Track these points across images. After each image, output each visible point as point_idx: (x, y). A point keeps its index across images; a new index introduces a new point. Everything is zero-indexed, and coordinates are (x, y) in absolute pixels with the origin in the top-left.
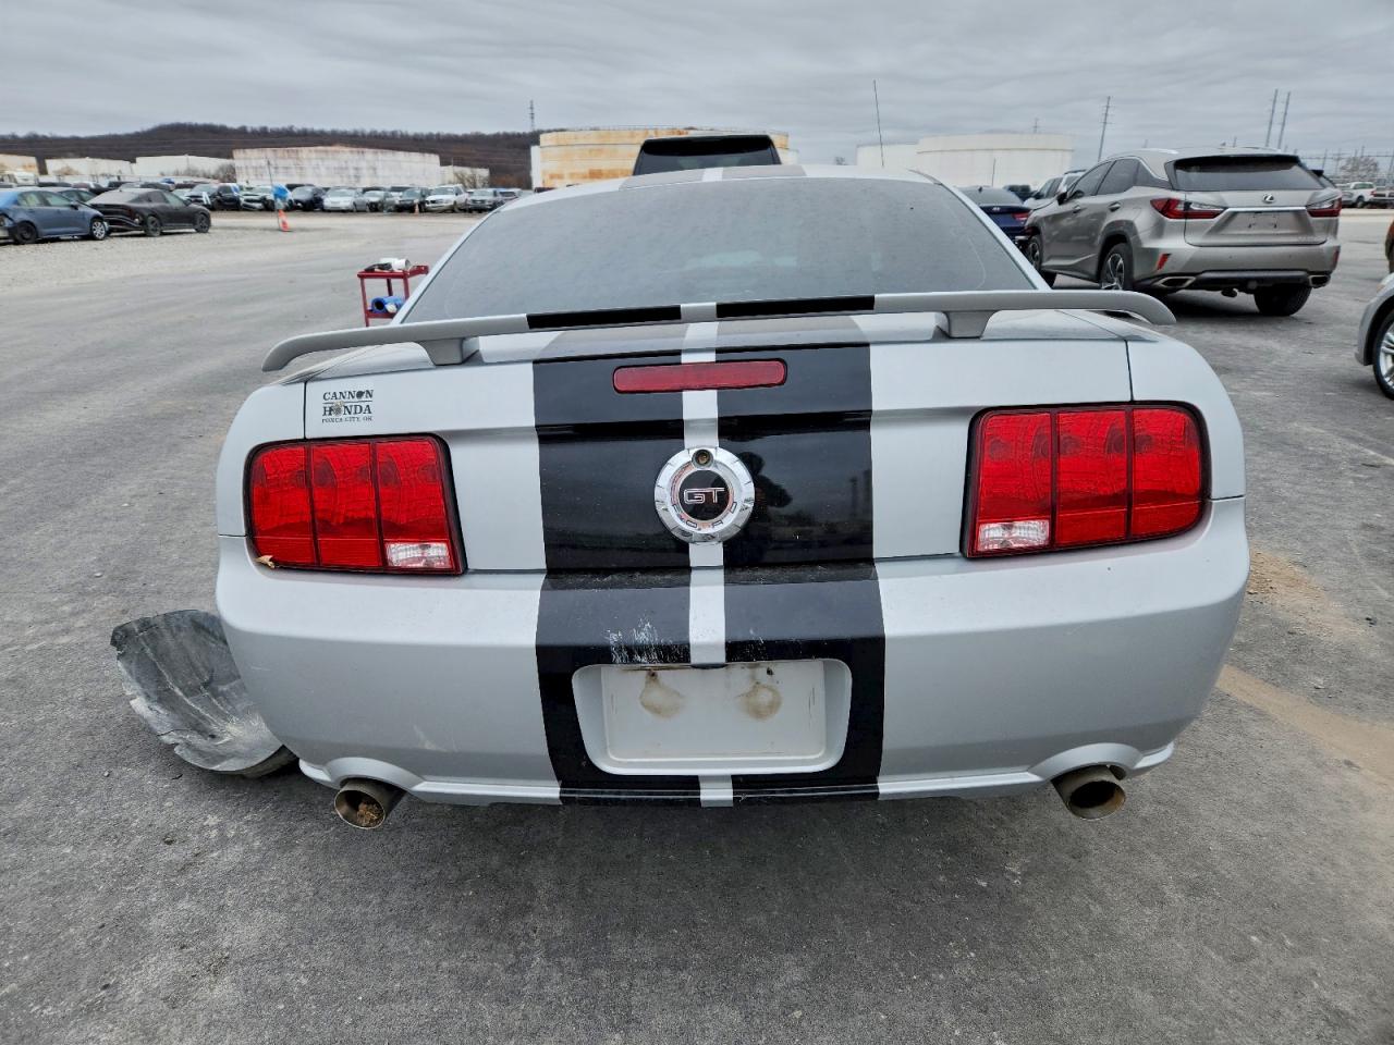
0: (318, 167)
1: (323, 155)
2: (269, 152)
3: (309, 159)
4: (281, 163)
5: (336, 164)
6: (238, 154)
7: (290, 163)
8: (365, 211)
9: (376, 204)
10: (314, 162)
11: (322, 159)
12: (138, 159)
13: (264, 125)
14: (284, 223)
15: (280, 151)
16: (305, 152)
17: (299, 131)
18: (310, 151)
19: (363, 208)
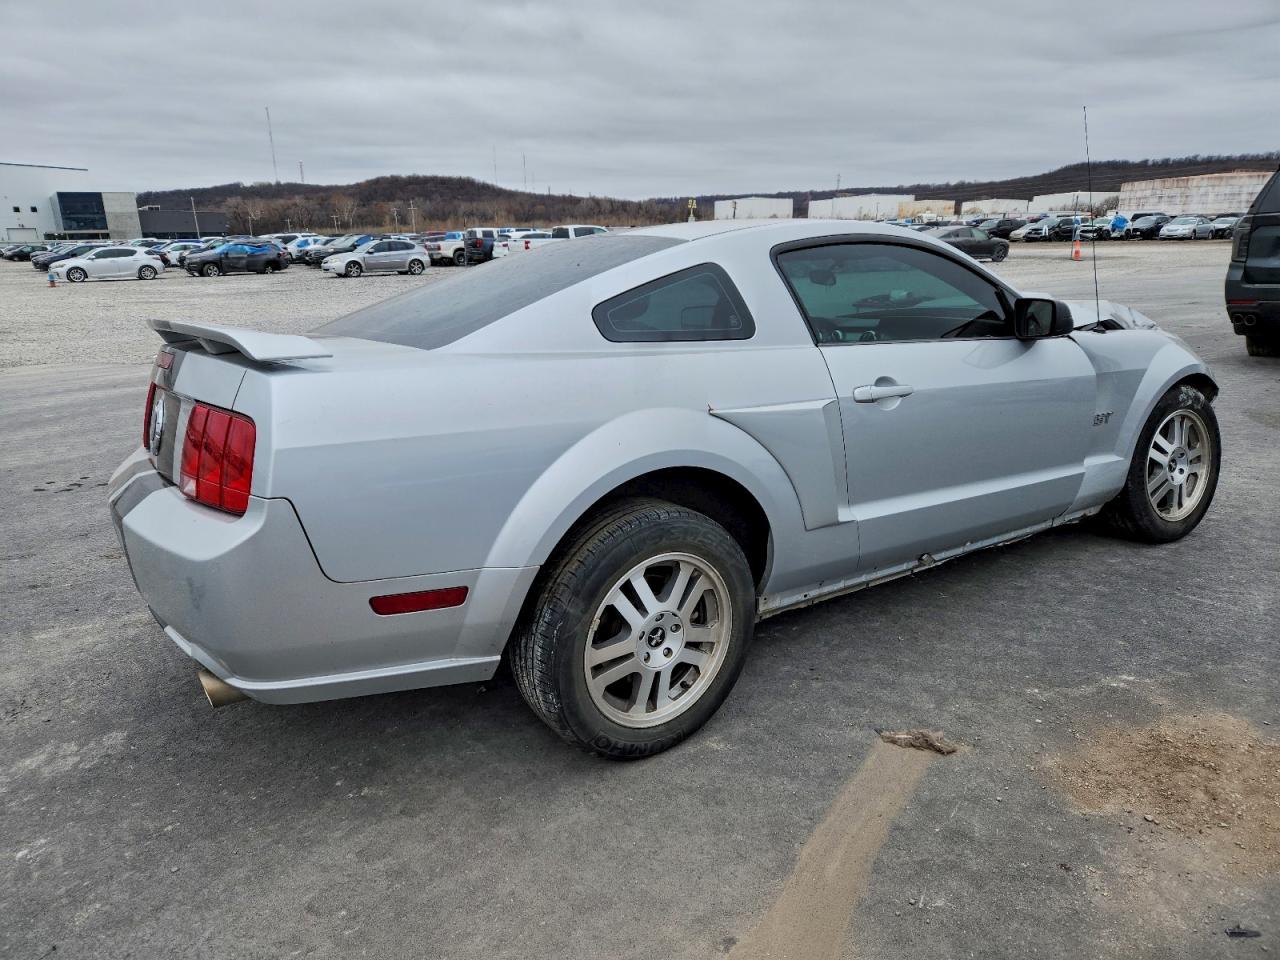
0: (1206, 194)
1: (1217, 182)
2: (1158, 183)
3: (1198, 187)
4: (1167, 192)
5: (1228, 190)
6: (1126, 187)
7: (1176, 191)
8: (1205, 239)
9: (1223, 230)
10: (1202, 190)
11: (1213, 186)
12: (1035, 198)
13: (1167, 157)
14: (1077, 252)
15: (1169, 182)
16: (1195, 180)
17: (1204, 159)
18: (1203, 179)
19: (1206, 235)
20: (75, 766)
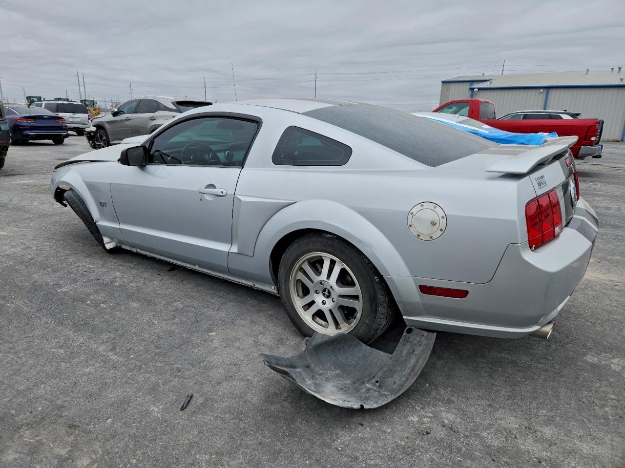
20: (613, 358)
